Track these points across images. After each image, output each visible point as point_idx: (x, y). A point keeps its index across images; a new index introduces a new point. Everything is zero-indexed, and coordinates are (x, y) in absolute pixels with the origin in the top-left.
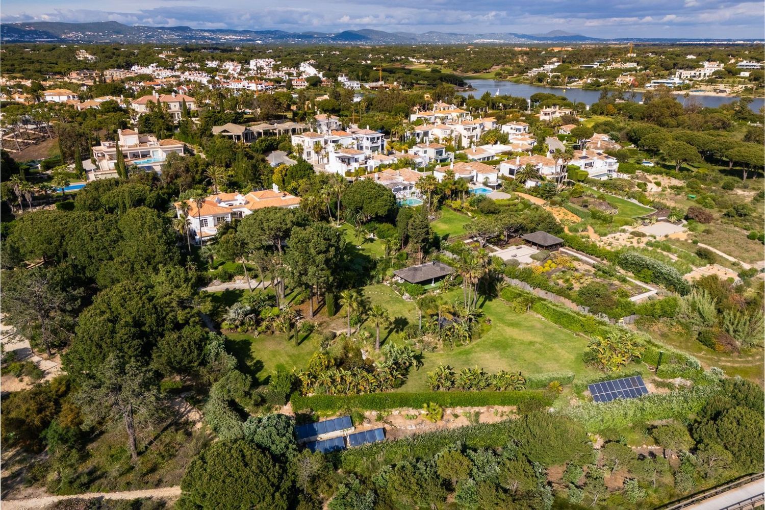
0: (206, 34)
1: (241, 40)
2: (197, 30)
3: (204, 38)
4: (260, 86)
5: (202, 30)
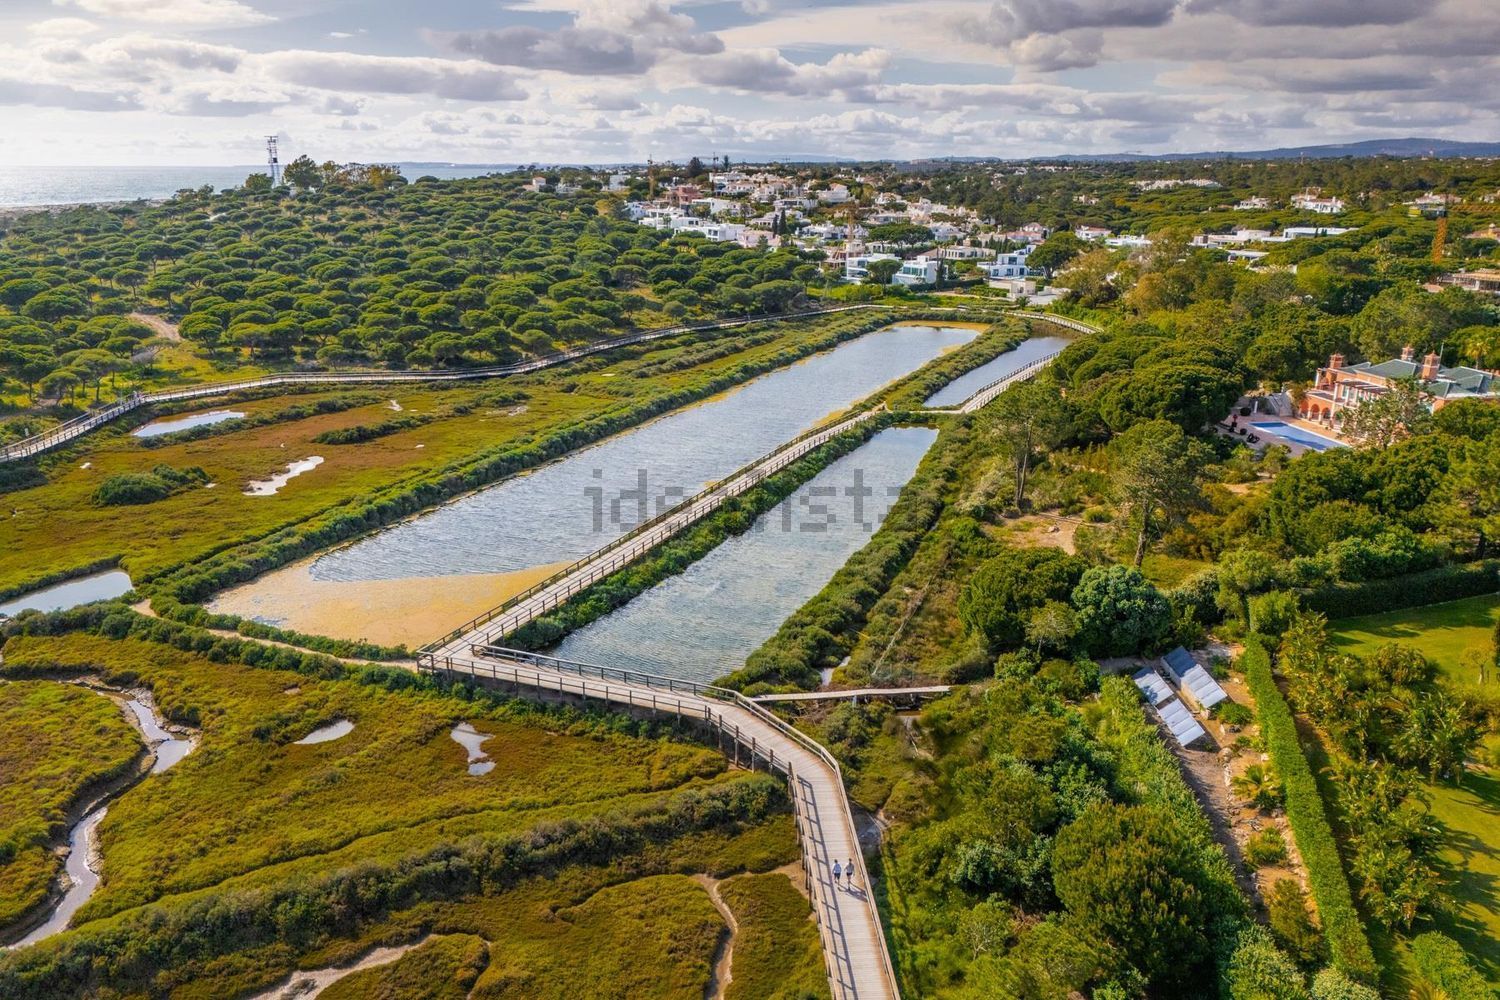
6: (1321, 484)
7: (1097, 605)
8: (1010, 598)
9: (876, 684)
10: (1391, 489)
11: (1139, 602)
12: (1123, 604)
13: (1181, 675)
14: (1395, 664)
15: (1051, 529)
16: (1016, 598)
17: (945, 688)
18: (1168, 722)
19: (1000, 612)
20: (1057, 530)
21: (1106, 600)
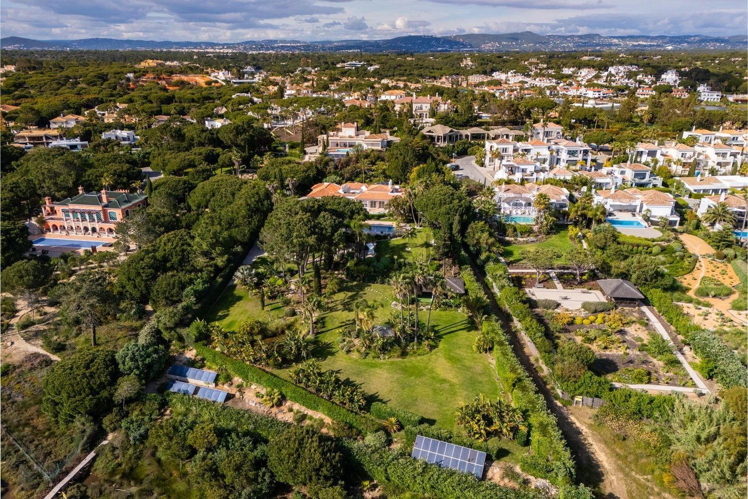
0: (615, 41)
1: (650, 46)
2: (606, 38)
3: (610, 45)
4: (597, 93)
5: (611, 37)
6: (149, 268)
7: (137, 368)
8: (91, 389)
9: (56, 481)
10: (175, 259)
11: (155, 356)
12: (147, 361)
13: (186, 376)
14: (252, 329)
15: (9, 344)
16: (95, 387)
17: (92, 454)
18: (206, 397)
19: (91, 399)
20: (12, 343)
21: (140, 363)
